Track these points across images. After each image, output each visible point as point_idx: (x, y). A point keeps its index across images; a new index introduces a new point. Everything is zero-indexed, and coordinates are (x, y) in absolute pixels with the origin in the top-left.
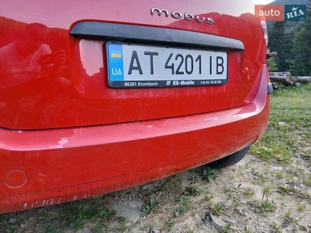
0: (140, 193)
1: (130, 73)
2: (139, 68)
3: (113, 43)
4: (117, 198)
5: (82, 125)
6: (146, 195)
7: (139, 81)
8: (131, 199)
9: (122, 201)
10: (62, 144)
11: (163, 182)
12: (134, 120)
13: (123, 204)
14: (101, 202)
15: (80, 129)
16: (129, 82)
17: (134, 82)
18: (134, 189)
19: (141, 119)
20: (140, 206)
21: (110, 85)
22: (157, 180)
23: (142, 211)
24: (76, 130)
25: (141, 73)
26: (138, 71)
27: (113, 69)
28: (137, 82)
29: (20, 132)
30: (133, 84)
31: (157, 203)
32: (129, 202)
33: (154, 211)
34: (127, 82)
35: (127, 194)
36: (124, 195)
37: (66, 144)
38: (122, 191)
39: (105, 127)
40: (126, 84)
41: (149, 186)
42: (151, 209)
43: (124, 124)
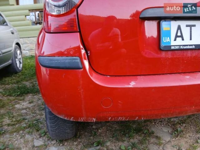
0: (169, 122)
1: (175, 40)
2: (182, 36)
3: (165, 21)
4: (153, 124)
5: (142, 74)
6: (174, 125)
7: (181, 45)
8: (163, 126)
9: (157, 126)
10: (132, 85)
11: (185, 118)
12: (175, 72)
13: (158, 128)
14: (143, 124)
15: (141, 76)
16: (175, 46)
17: (178, 46)
18: (165, 120)
19: (180, 72)
20: (170, 131)
21: (162, 48)
22: (181, 116)
23: (172, 134)
24: (138, 77)
25: (183, 40)
26: (180, 39)
27: (164, 38)
28: (180, 46)
29: (108, 76)
30: (177, 48)
31: (182, 131)
32: (162, 127)
33: (180, 136)
34: (173, 46)
35: (160, 122)
36: (158, 122)
37: (134, 85)
38: (157, 120)
39: (157, 76)
40: (172, 48)
41: (175, 119)
42: (179, 134)
43: (169, 75)
